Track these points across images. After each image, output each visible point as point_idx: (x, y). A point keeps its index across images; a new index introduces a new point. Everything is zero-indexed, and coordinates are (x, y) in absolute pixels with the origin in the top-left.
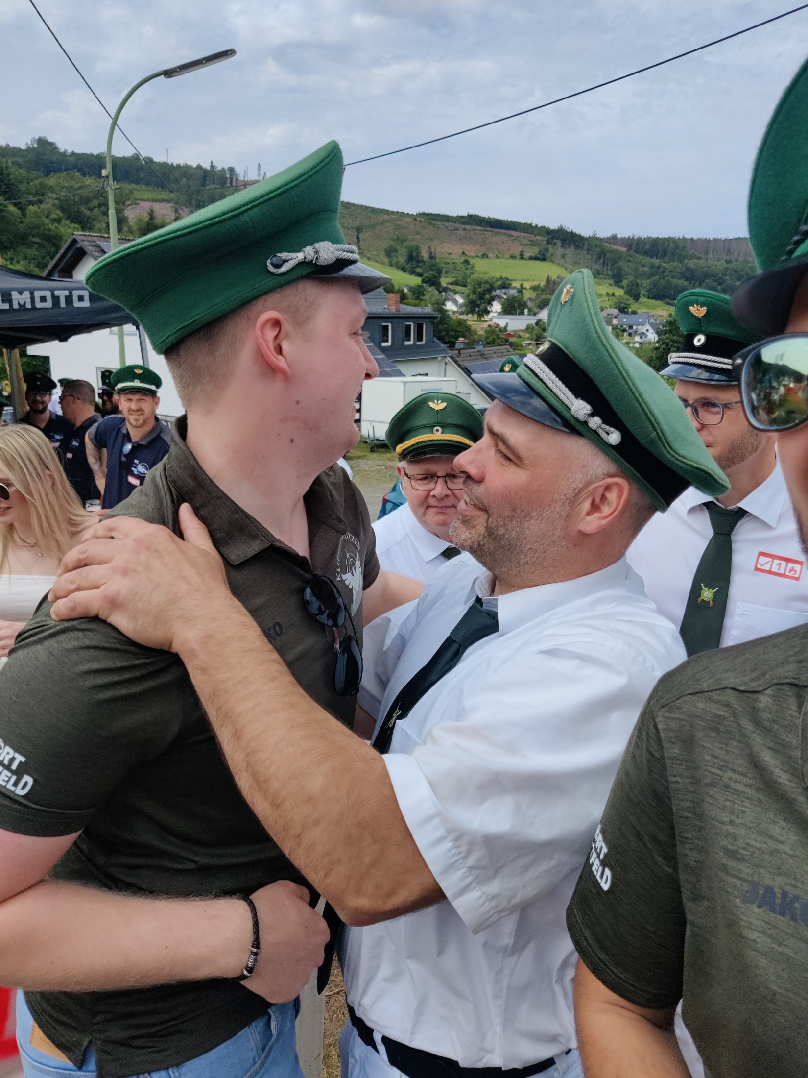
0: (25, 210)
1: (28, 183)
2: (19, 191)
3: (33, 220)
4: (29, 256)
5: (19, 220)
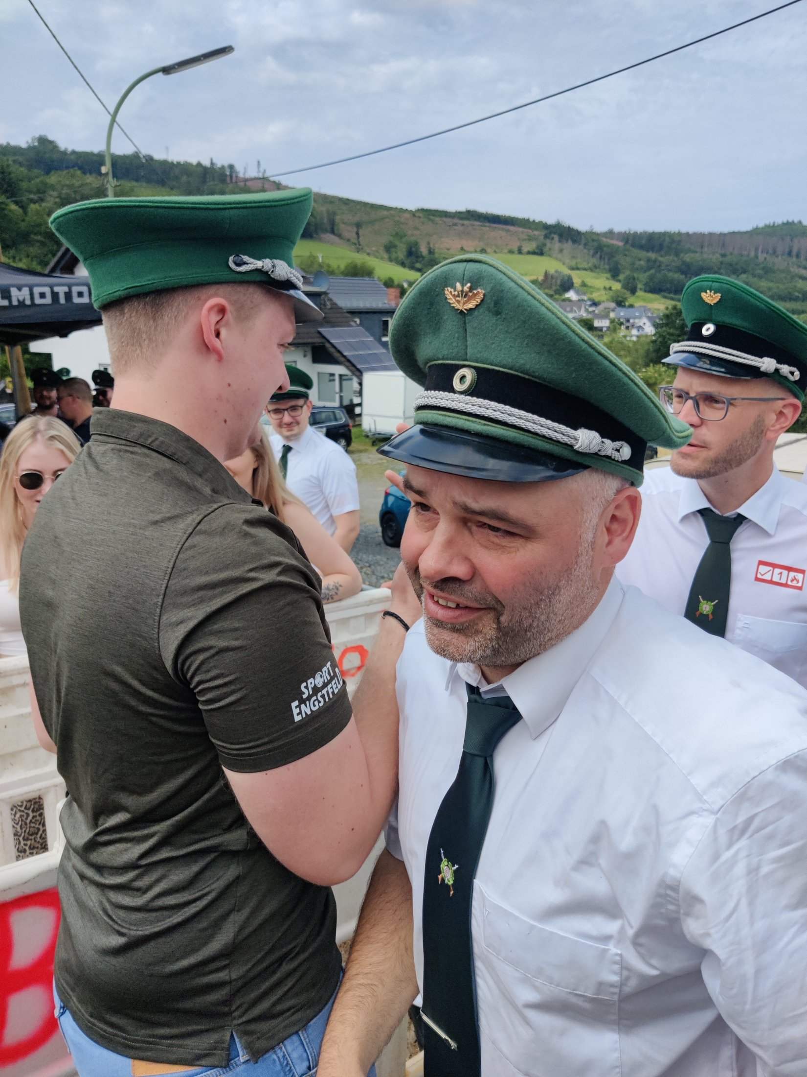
0: (26, 208)
1: (29, 181)
2: (20, 190)
3: (34, 218)
4: (31, 254)
5: (21, 218)
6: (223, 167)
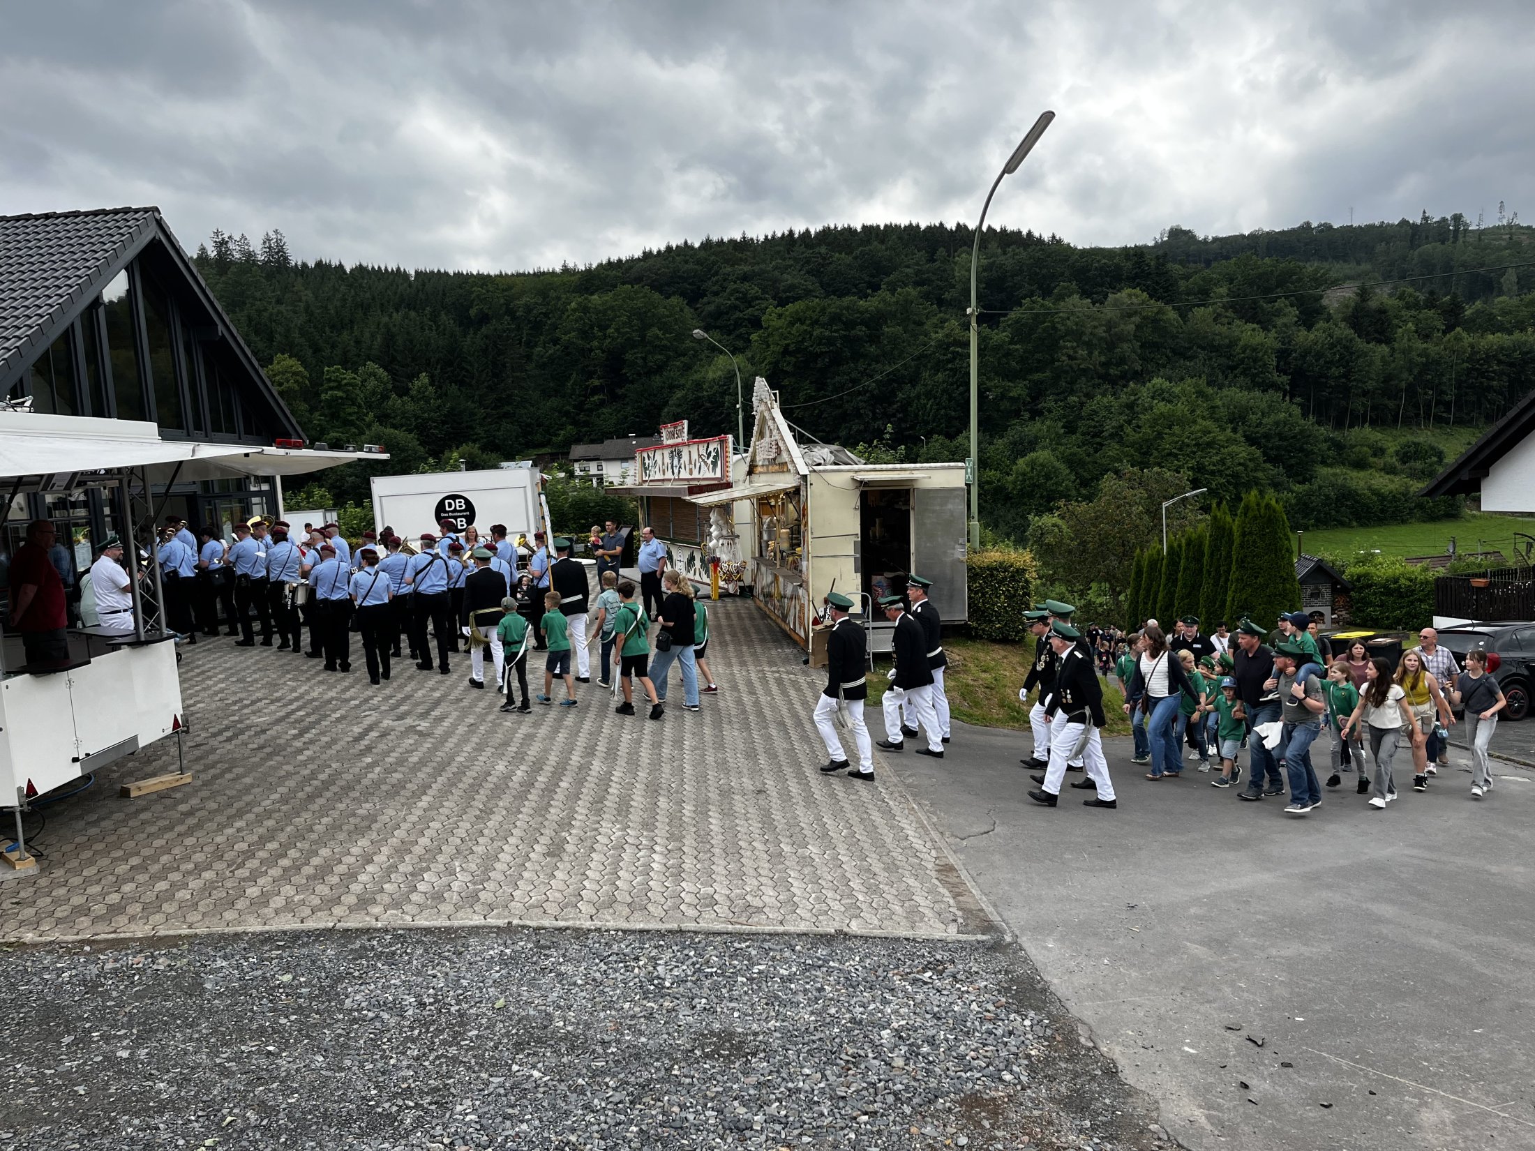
6: (1444, 220)
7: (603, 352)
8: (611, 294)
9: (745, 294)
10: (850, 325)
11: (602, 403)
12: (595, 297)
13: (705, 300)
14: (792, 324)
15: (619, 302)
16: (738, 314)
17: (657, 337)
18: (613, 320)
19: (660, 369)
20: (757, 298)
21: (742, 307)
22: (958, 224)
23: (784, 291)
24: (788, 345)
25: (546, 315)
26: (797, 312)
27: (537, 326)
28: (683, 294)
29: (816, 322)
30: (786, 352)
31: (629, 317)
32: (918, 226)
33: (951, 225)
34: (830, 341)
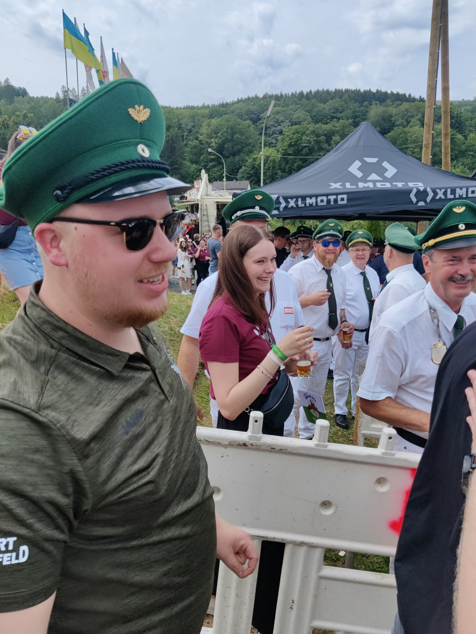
0: (467, 136)
1: (471, 121)
2: (465, 126)
3: (472, 141)
4: (465, 163)
5: (463, 143)
7: (216, 144)
8: (220, 119)
9: (278, 120)
10: (318, 136)
11: (214, 166)
12: (214, 120)
13: (261, 121)
14: (294, 134)
15: (223, 123)
16: (273, 129)
17: (238, 138)
18: (220, 130)
19: (239, 152)
20: (282, 122)
21: (276, 125)
22: (377, 90)
23: (295, 119)
24: (291, 143)
25: (194, 127)
26: (296, 129)
27: (190, 131)
28: (251, 119)
29: (304, 133)
30: (290, 145)
31: (227, 129)
32: (359, 90)
33: (374, 90)
34: (309, 142)
